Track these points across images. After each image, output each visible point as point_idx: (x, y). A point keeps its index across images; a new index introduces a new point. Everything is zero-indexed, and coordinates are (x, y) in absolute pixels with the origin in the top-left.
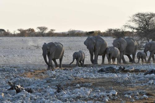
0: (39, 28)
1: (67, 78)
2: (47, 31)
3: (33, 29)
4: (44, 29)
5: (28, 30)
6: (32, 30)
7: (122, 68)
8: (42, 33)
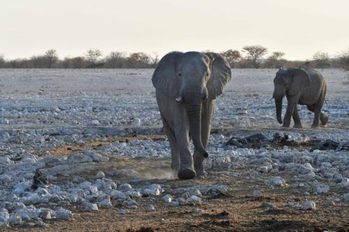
0: (248, 49)
1: (92, 157)
2: (265, 57)
3: (237, 52)
4: (259, 52)
5: (225, 53)
6: (236, 54)
7: (279, 137)
8: (254, 60)
